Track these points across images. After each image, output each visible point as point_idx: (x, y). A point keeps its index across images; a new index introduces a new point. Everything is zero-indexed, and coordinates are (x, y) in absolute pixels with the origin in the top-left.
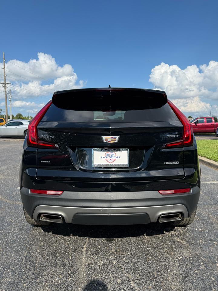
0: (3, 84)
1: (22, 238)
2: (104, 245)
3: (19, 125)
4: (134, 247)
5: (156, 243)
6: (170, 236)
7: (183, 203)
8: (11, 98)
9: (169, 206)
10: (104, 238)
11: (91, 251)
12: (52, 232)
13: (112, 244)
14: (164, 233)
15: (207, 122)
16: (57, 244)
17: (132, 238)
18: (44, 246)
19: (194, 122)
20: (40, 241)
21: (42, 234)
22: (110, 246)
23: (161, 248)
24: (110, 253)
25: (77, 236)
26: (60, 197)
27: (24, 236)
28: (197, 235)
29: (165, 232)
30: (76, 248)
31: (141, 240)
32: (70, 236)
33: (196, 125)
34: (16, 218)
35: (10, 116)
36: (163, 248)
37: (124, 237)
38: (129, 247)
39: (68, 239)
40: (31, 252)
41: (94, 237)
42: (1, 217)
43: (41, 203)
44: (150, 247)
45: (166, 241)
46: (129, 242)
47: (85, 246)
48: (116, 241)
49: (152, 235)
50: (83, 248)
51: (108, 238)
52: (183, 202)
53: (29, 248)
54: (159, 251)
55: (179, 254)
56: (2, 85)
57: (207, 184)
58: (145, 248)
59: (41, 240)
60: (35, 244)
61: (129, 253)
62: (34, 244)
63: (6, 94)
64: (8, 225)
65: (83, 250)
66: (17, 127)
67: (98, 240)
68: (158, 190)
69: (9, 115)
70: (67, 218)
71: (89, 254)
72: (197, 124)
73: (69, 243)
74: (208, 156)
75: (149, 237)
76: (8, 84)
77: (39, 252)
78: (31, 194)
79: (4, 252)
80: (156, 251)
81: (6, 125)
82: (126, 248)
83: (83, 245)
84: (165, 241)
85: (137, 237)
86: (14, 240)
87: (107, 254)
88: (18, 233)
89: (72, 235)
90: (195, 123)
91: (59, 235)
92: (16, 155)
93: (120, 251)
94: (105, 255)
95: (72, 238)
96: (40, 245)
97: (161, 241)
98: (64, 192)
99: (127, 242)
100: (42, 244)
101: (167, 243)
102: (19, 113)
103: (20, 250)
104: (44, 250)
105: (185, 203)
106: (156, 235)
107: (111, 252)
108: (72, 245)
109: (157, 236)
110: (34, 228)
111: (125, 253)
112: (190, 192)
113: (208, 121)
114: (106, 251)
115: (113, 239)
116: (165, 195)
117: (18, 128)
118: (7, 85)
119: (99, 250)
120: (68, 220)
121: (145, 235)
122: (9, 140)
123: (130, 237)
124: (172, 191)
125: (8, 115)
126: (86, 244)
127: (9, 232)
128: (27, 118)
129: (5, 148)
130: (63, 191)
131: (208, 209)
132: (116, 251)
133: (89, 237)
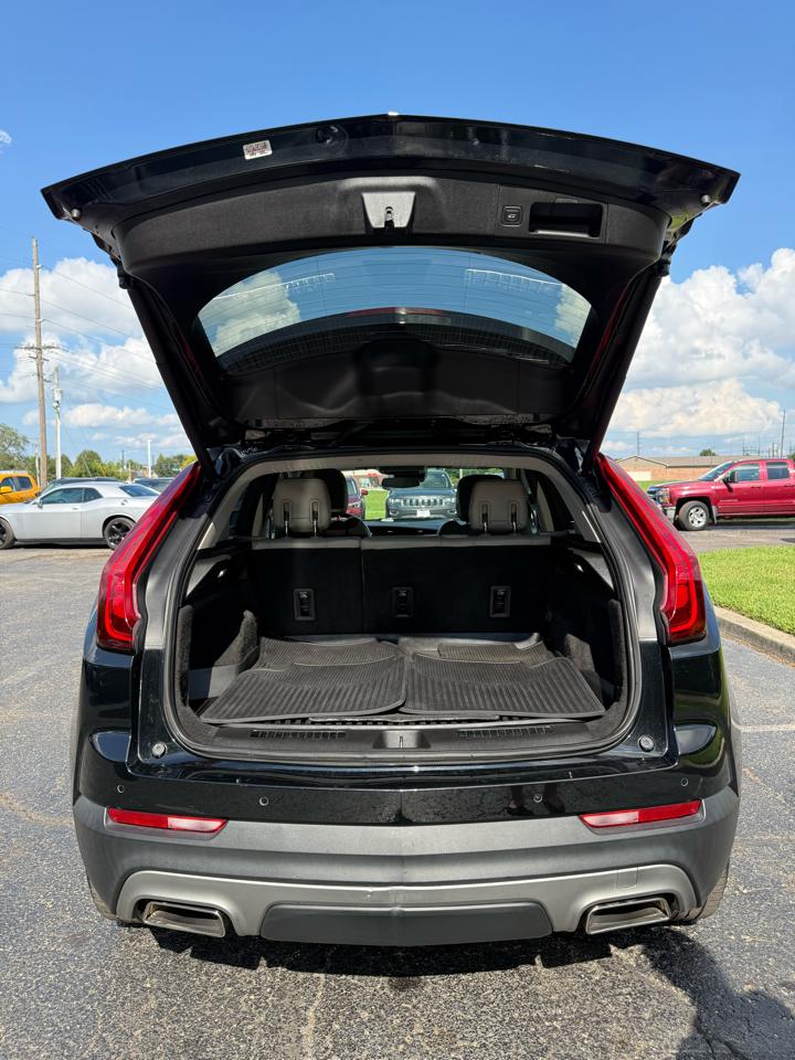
0: (32, 348)
1: (81, 976)
2: (382, 1007)
3: (86, 501)
4: (495, 1014)
5: (580, 999)
6: (631, 966)
7: (673, 858)
8: (58, 397)
9: (620, 871)
10: (384, 975)
11: (336, 1035)
12: (190, 950)
13: (415, 1001)
14: (610, 955)
15: (770, 478)
16: (210, 1005)
17: (488, 975)
18: (160, 1012)
19: (721, 477)
20: (144, 990)
21: (155, 961)
22: (407, 1010)
23: (598, 1023)
24: (404, 1042)
25: (283, 966)
26: (214, 843)
27: (89, 968)
28: (735, 959)
29: (613, 949)
30: (279, 1020)
31: (523, 987)
32: (255, 969)
33: (730, 489)
34: (62, 888)
35: (54, 461)
36: (606, 1021)
37: (459, 972)
38: (479, 1016)
39: (250, 982)
40: (110, 1038)
41: (347, 973)
42: (8, 886)
43: (147, 864)
44: (555, 1017)
45: (618, 991)
46: (478, 995)
47: (310, 1014)
48: (428, 989)
49: (563, 963)
50: (305, 1019)
51: (398, 975)
52: (673, 854)
53: (105, 1022)
54: (590, 1035)
55: (667, 1047)
56: (28, 351)
57: (773, 736)
58: (539, 1020)
59: (149, 985)
60: (128, 1005)
61: (475, 1044)
62: (123, 1004)
63: (43, 385)
64: (32, 919)
65: (303, 1030)
66: (80, 507)
67: (363, 984)
68: (581, 814)
69: (52, 457)
70: (242, 917)
71: (327, 1048)
72: (733, 485)
73: (252, 997)
74: (774, 619)
75: (551, 972)
76: (49, 347)
77: (140, 1038)
78: (109, 827)
79: (10, 1041)
80: (578, 1037)
81: (38, 500)
82: (465, 1020)
83: (306, 1009)
84: (613, 988)
85: (508, 972)
86: (50, 985)
87: (393, 1048)
88: (66, 955)
89: (263, 962)
90: (726, 482)
91: (216, 962)
92: (70, 617)
93: (442, 1035)
94: (385, 1051)
95: (263, 978)
96: (144, 1007)
97: (598, 989)
98: (230, 822)
99: (468, 996)
100: (153, 1004)
101: (621, 998)
102: (89, 449)
103: (69, 1032)
104: (157, 1029)
105: (682, 860)
106: (578, 961)
107: (408, 1039)
108: (265, 1008)
109: (584, 965)
110: (125, 931)
111: (460, 1044)
112: (698, 815)
113: (772, 475)
114: (390, 1036)
115: (416, 978)
116: (606, 830)
117: (84, 510)
118: (45, 352)
119: (363, 1032)
120: (246, 926)
121: (538, 960)
122: (51, 556)
123: (480, 970)
124: (632, 816)
125: (48, 457)
126: (316, 1003)
127: (32, 952)
128: (119, 466)
129: (36, 588)
130: (225, 819)
131: (775, 847)
132: (427, 1034)
133: (328, 971)
